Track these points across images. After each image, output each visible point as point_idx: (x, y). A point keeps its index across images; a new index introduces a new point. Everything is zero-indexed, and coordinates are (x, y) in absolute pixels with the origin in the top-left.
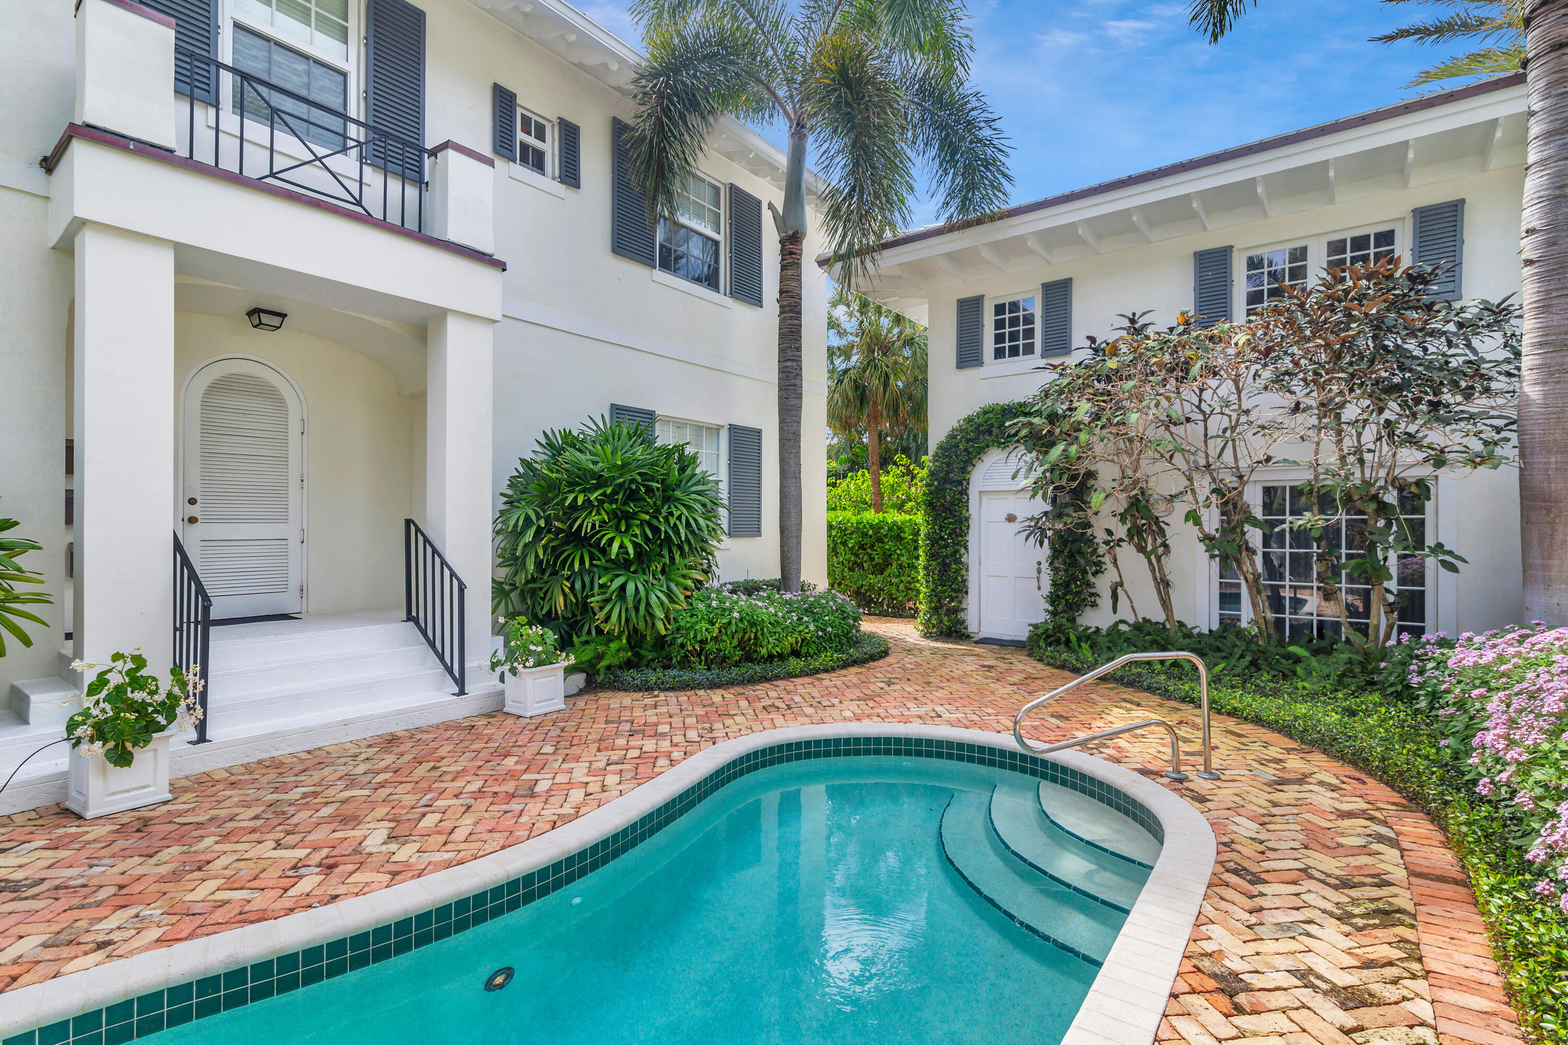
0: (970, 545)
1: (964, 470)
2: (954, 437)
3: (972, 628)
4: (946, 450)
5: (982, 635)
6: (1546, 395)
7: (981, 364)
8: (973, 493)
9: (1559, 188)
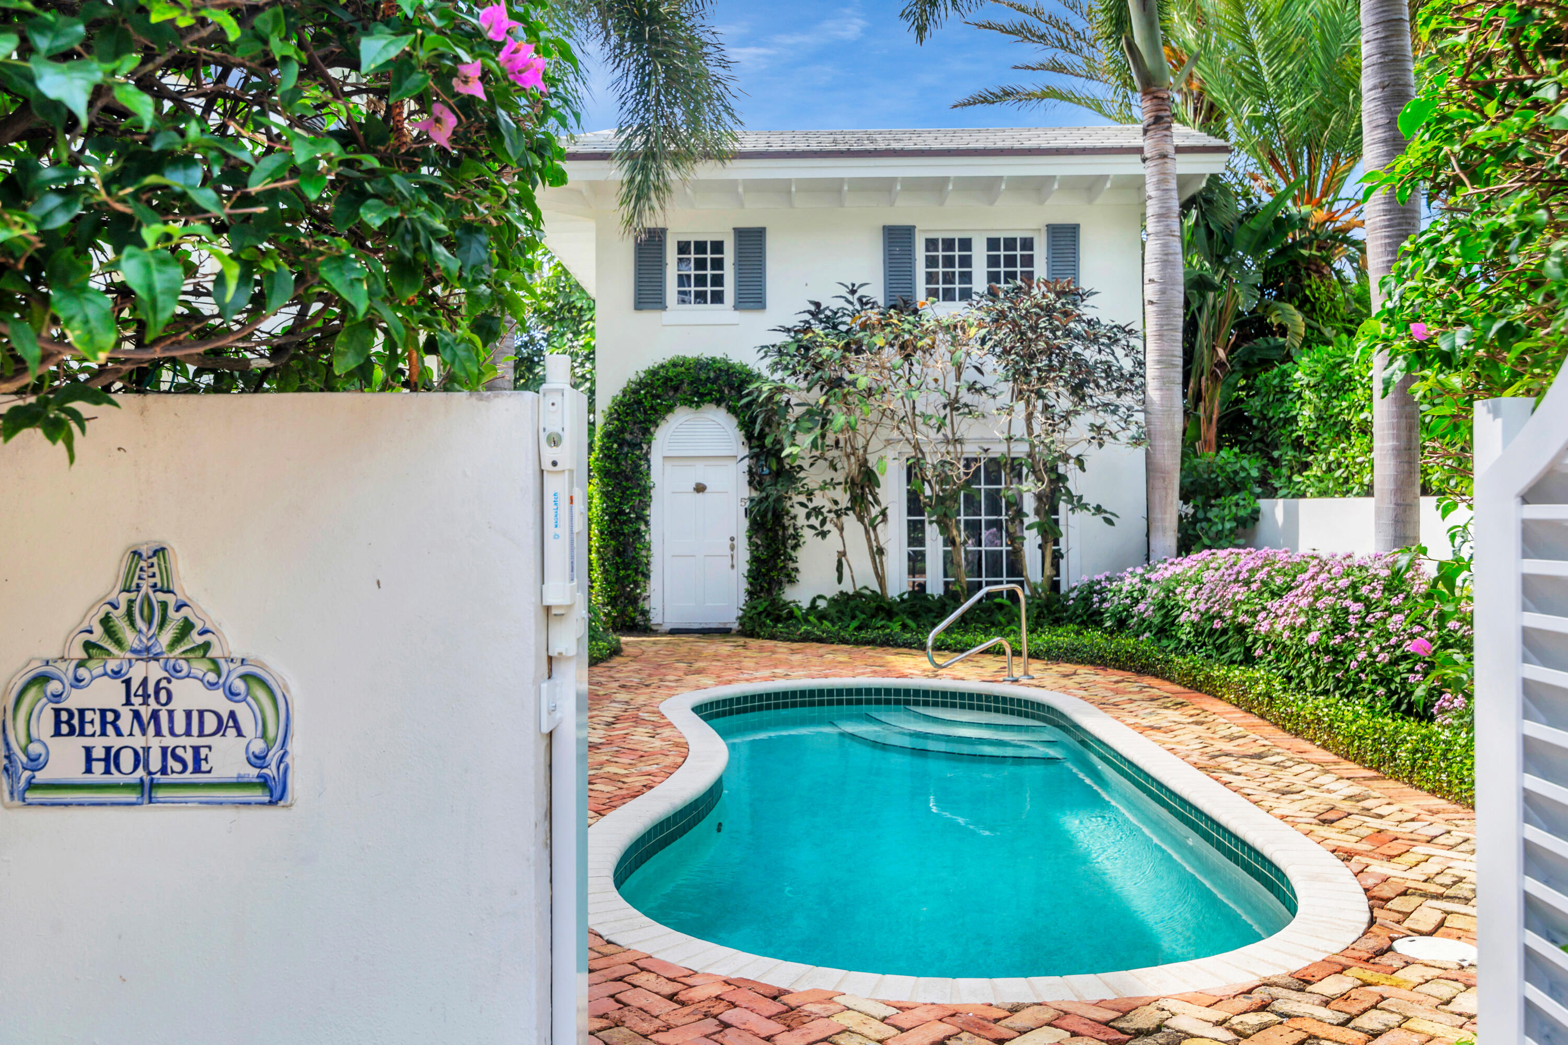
0: (653, 520)
1: (646, 432)
2: (636, 392)
3: (655, 618)
4: (628, 406)
5: (667, 627)
6: (1162, 398)
7: (664, 308)
8: (655, 457)
9: (1166, 254)
